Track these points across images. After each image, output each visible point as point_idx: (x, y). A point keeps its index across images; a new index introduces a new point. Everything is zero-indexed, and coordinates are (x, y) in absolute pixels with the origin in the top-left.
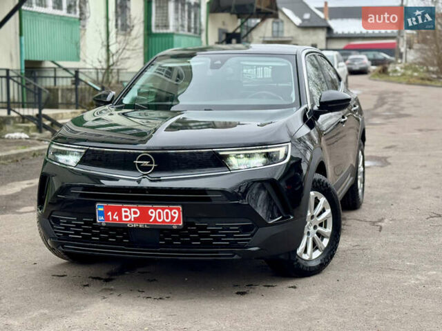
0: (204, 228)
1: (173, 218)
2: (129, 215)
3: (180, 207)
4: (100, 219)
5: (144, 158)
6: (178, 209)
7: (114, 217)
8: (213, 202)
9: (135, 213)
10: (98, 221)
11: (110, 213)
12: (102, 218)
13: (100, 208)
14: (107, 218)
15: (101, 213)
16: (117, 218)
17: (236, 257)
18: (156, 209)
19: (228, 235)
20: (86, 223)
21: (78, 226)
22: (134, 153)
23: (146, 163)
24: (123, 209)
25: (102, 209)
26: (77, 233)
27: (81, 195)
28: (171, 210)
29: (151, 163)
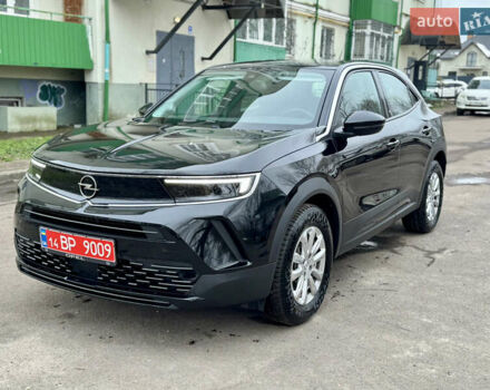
0: (139, 268)
1: (106, 253)
2: (66, 243)
3: (112, 241)
4: (43, 244)
5: (88, 181)
6: (110, 243)
7: (55, 244)
8: (149, 240)
9: (72, 242)
10: (42, 246)
11: (51, 239)
12: (45, 244)
13: (43, 231)
14: (49, 243)
15: (45, 238)
16: (57, 245)
17: (172, 307)
18: (90, 241)
19: (166, 280)
20: (36, 246)
21: (31, 248)
22: (80, 174)
23: (88, 186)
24: (62, 237)
25: (44, 233)
26: (32, 255)
27: (32, 216)
28: (104, 243)
29: (93, 187)
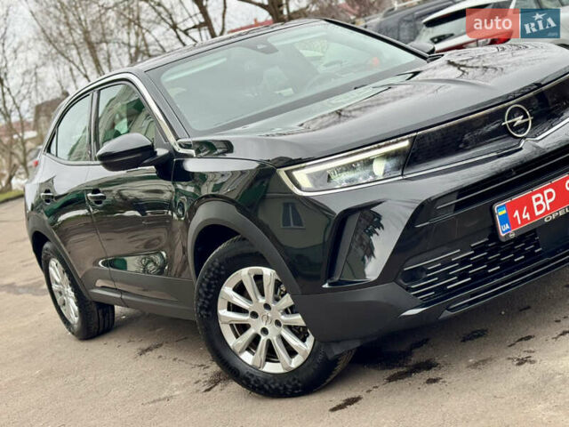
2: (543, 202)
4: (504, 230)
7: (524, 217)
9: (549, 195)
10: (503, 235)
11: (517, 213)
12: (507, 227)
14: (513, 223)
15: (504, 219)
16: (528, 216)
20: (478, 250)
21: (464, 261)
22: (497, 111)
23: (519, 120)
24: (533, 198)
25: (504, 212)
26: (462, 276)
29: (526, 117)
